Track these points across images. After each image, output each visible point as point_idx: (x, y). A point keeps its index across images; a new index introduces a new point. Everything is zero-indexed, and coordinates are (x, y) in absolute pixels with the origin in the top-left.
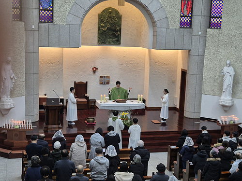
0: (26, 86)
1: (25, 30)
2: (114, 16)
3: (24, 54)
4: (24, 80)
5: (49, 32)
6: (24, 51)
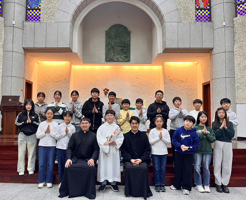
1: (5, 26)
3: (2, 53)
5: (35, 31)
6: (2, 49)
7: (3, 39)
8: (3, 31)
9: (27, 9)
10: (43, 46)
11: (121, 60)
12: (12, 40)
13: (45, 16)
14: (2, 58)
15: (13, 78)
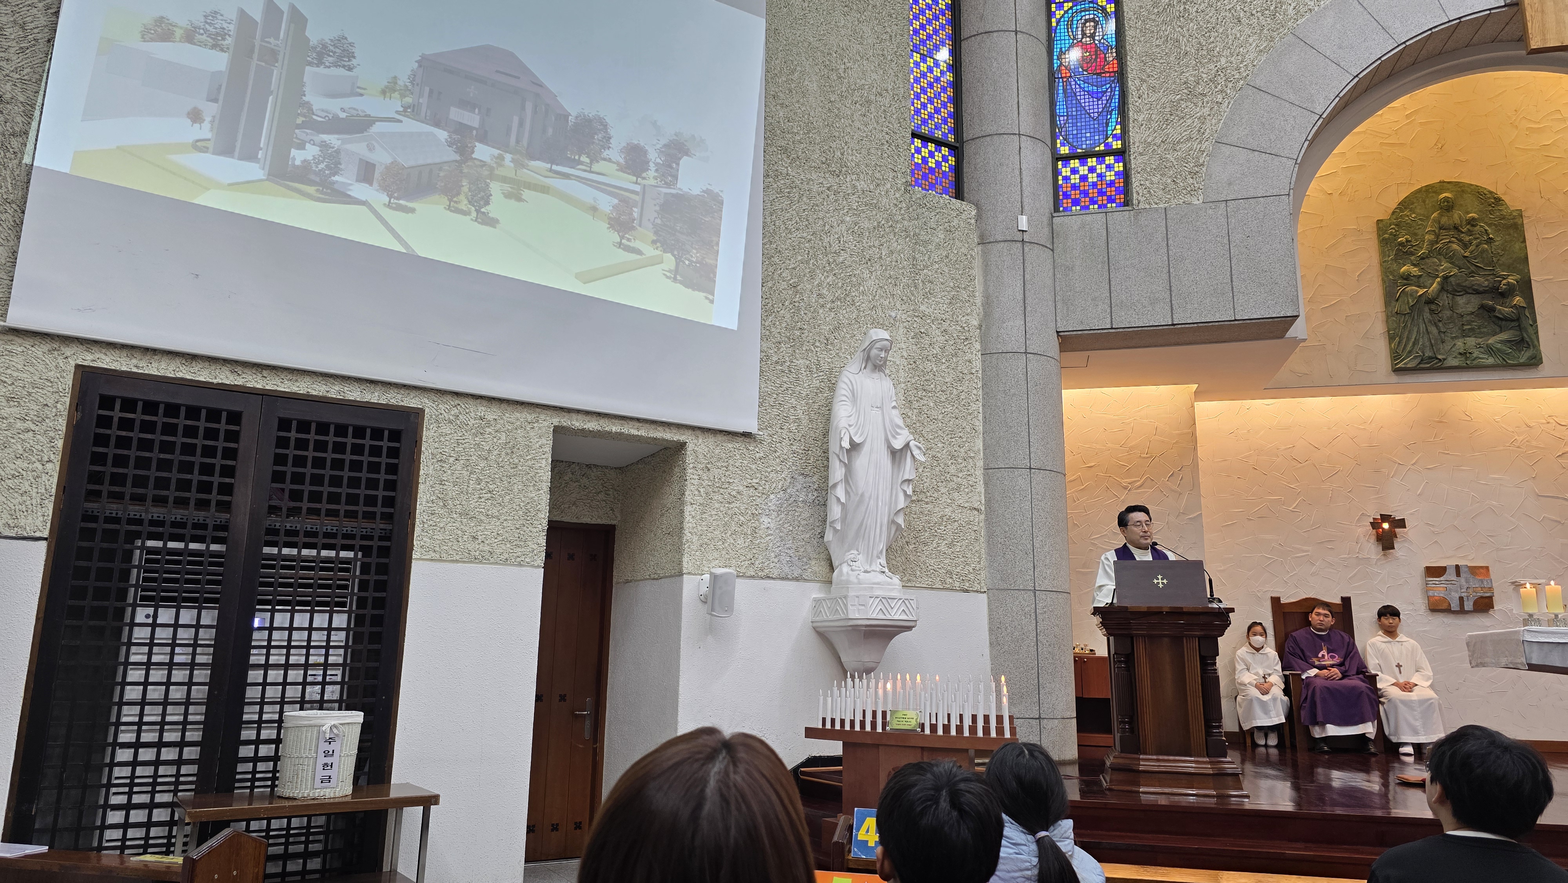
0: (990, 535)
1: (983, 241)
2: (1472, 222)
3: (978, 364)
4: (978, 498)
5: (1111, 253)
6: (978, 346)
7: (979, 300)
8: (977, 263)
9: (1057, 158)
10: (1160, 317)
11: (1491, 361)
12: (1022, 304)
13: (1155, 180)
14: (980, 385)
15: (1038, 476)
